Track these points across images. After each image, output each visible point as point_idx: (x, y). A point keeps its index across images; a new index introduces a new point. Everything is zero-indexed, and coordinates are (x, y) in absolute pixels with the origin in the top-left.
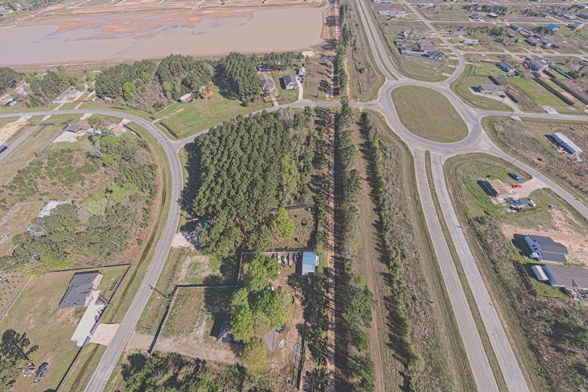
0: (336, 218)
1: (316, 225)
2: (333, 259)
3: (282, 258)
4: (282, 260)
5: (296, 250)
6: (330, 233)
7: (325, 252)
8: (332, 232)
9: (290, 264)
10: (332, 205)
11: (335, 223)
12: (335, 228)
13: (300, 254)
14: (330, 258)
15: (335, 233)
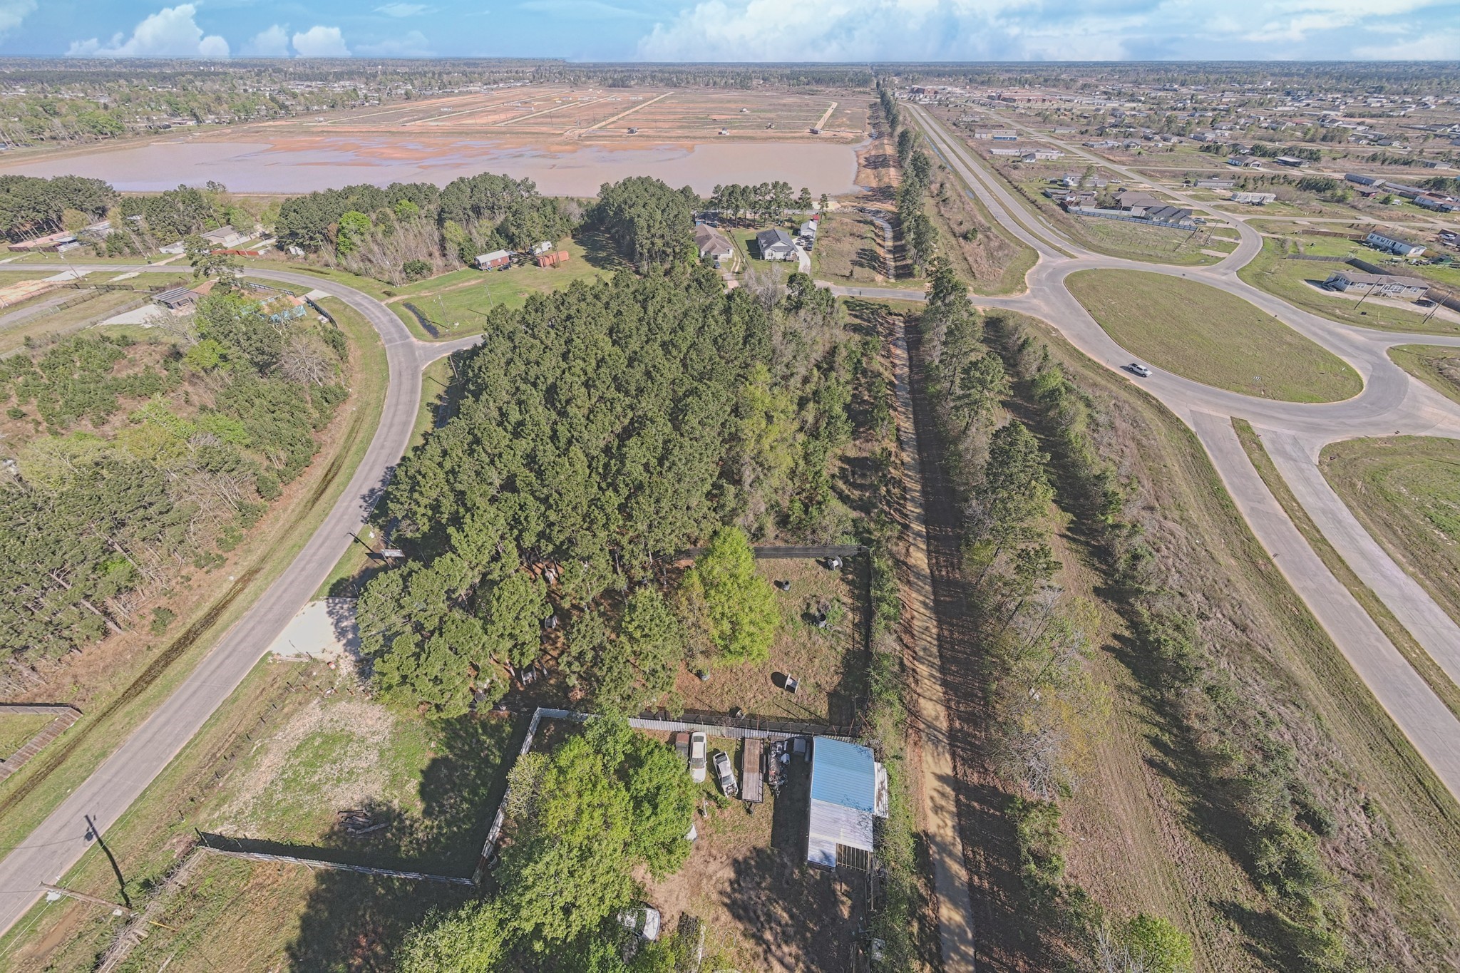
0: (940, 611)
1: (865, 627)
2: (948, 790)
3: (713, 756)
4: (713, 770)
5: (779, 725)
6: (923, 669)
7: (909, 753)
8: (932, 665)
9: (748, 794)
10: (919, 559)
11: (939, 627)
12: (940, 647)
13: (799, 746)
14: (937, 784)
15: (942, 669)
